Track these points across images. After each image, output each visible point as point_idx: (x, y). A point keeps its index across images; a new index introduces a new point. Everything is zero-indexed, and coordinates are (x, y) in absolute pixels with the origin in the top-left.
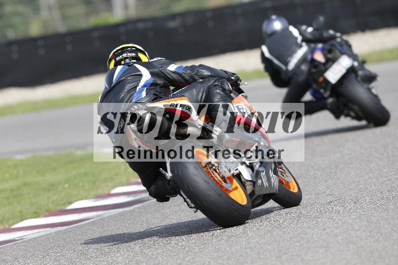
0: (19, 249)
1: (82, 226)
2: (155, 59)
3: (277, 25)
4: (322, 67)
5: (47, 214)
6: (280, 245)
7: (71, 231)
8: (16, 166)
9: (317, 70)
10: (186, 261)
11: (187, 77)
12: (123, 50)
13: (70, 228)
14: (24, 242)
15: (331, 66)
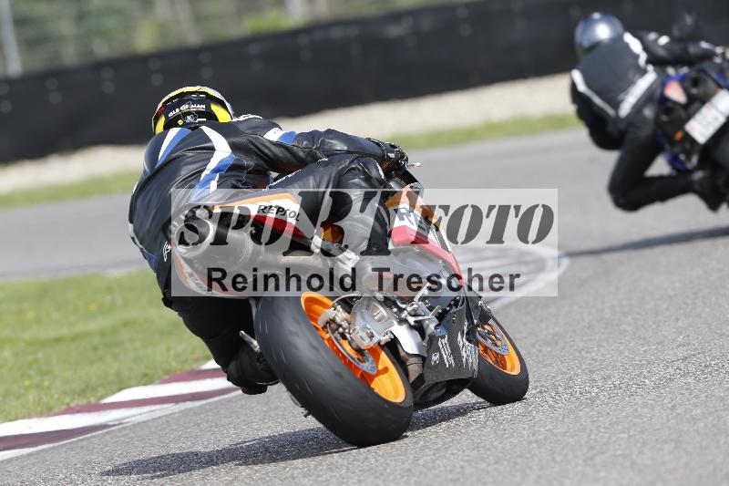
0: (116, 442)
1: (229, 400)
2: (242, 118)
3: (603, 31)
4: (682, 113)
5: (166, 377)
6: (593, 437)
7: (210, 410)
8: (109, 289)
9: (670, 118)
10: (419, 465)
11: (301, 154)
12: (183, 98)
13: (209, 404)
14: (124, 428)
15: (698, 109)
